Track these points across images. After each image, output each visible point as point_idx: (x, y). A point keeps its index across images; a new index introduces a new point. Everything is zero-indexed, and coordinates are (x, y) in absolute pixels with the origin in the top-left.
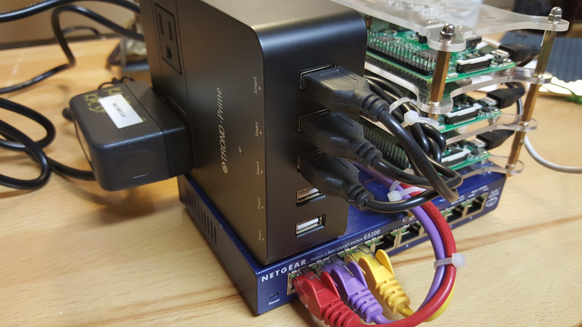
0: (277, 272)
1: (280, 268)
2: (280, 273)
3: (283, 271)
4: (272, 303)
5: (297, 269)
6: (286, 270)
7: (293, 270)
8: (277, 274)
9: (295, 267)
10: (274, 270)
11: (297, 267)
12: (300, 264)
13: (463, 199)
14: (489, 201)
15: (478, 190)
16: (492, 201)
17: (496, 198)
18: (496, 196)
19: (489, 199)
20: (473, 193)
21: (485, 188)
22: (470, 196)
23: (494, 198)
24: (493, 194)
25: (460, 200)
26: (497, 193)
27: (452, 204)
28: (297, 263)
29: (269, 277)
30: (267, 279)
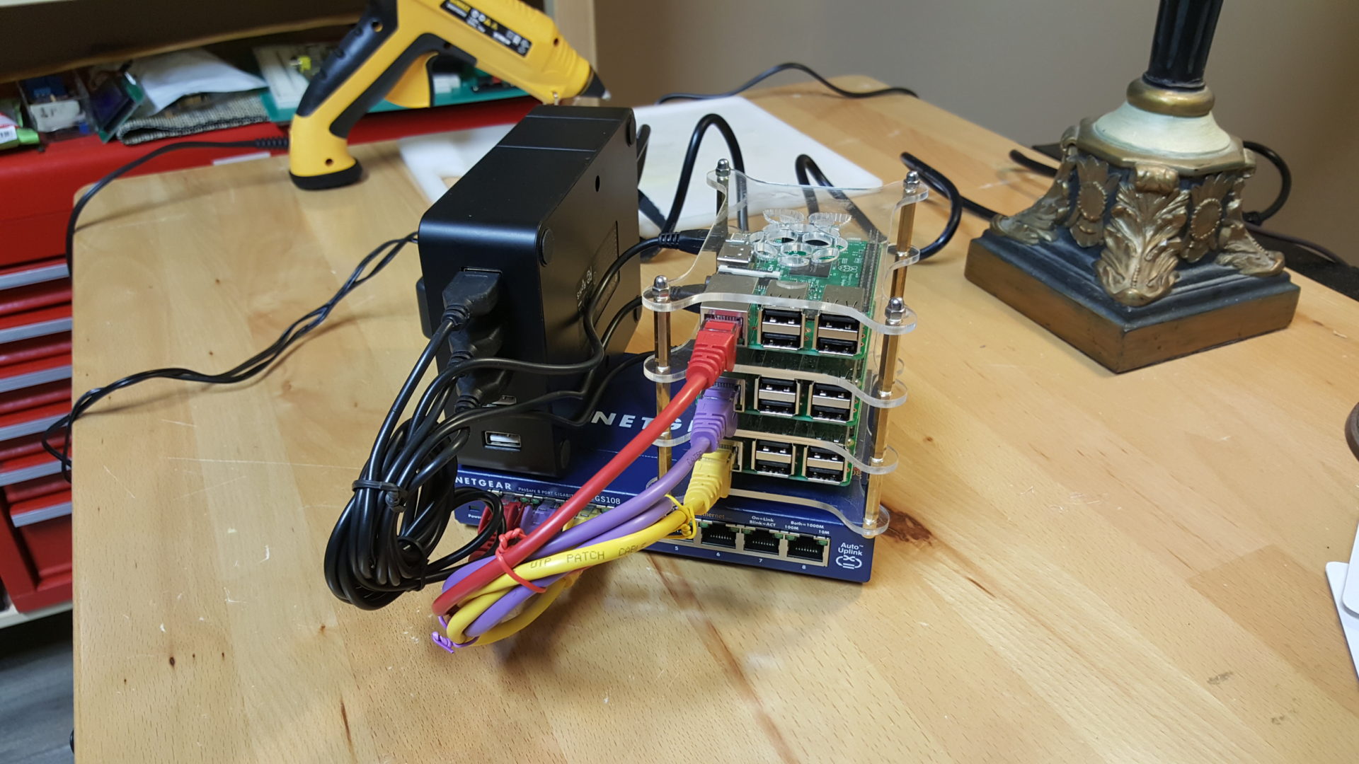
0: (474, 480)
1: (478, 478)
2: (477, 482)
3: (482, 482)
4: (473, 517)
5: (500, 491)
6: (485, 484)
7: (494, 488)
8: (474, 484)
9: (497, 486)
10: (470, 476)
11: (499, 488)
12: (504, 485)
13: (774, 524)
14: (842, 557)
15: (805, 525)
16: (849, 562)
17: (858, 560)
18: (858, 556)
19: (842, 554)
20: (794, 525)
21: (822, 529)
22: (789, 527)
23: (854, 557)
24: (848, 549)
25: (768, 524)
26: (857, 551)
27: (751, 522)
28: (499, 483)
29: (464, 480)
30: (461, 481)
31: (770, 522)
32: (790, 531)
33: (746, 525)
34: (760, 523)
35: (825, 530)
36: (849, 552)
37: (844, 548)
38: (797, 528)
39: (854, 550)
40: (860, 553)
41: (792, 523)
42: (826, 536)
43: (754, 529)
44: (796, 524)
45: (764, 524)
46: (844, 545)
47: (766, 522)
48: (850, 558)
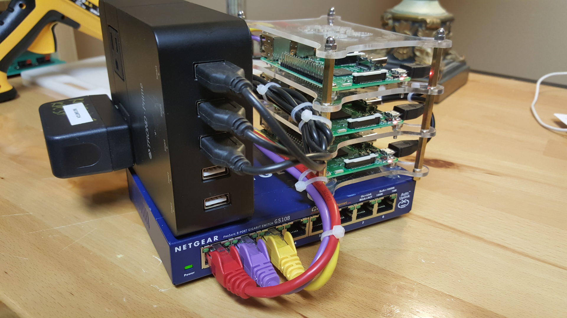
3: (196, 244)
4: (187, 275)
5: (210, 244)
10: (187, 243)
13: (371, 196)
14: (401, 202)
15: (386, 190)
16: (404, 203)
17: (408, 201)
18: (407, 199)
19: (401, 201)
20: (381, 193)
21: (393, 190)
22: (379, 195)
23: (406, 200)
24: (404, 196)
25: (369, 198)
26: (408, 195)
27: (360, 200)
28: (209, 239)
29: (182, 248)
30: (180, 250)
31: (369, 196)
32: (379, 197)
33: (358, 203)
34: (365, 199)
35: (394, 189)
36: (404, 198)
37: (402, 196)
38: (382, 194)
39: (407, 195)
40: (409, 196)
41: (380, 191)
42: (395, 193)
43: (362, 204)
44: (382, 191)
45: (367, 198)
46: (402, 194)
47: (367, 197)
48: (404, 202)
